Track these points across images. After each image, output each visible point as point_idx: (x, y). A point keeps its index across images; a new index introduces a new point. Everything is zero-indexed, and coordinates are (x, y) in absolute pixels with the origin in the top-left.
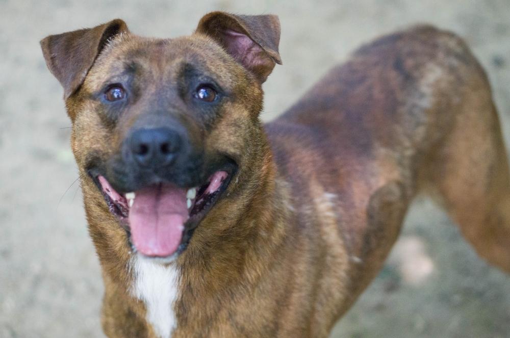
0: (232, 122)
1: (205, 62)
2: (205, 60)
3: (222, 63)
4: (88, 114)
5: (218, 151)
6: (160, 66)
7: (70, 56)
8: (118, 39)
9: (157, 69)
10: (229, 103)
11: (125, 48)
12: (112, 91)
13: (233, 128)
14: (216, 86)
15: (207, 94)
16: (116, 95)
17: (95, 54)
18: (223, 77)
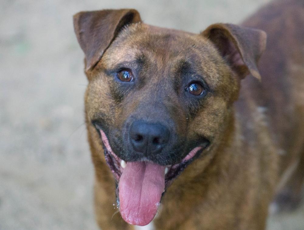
0: (212, 112)
1: (200, 63)
2: (201, 61)
3: (214, 65)
4: (101, 83)
5: (197, 134)
6: (164, 59)
7: (93, 35)
8: (133, 28)
9: (162, 62)
10: (212, 97)
11: (139, 38)
12: (123, 72)
13: (212, 117)
14: (204, 83)
15: (196, 88)
16: (126, 77)
17: (112, 38)
18: (212, 77)
